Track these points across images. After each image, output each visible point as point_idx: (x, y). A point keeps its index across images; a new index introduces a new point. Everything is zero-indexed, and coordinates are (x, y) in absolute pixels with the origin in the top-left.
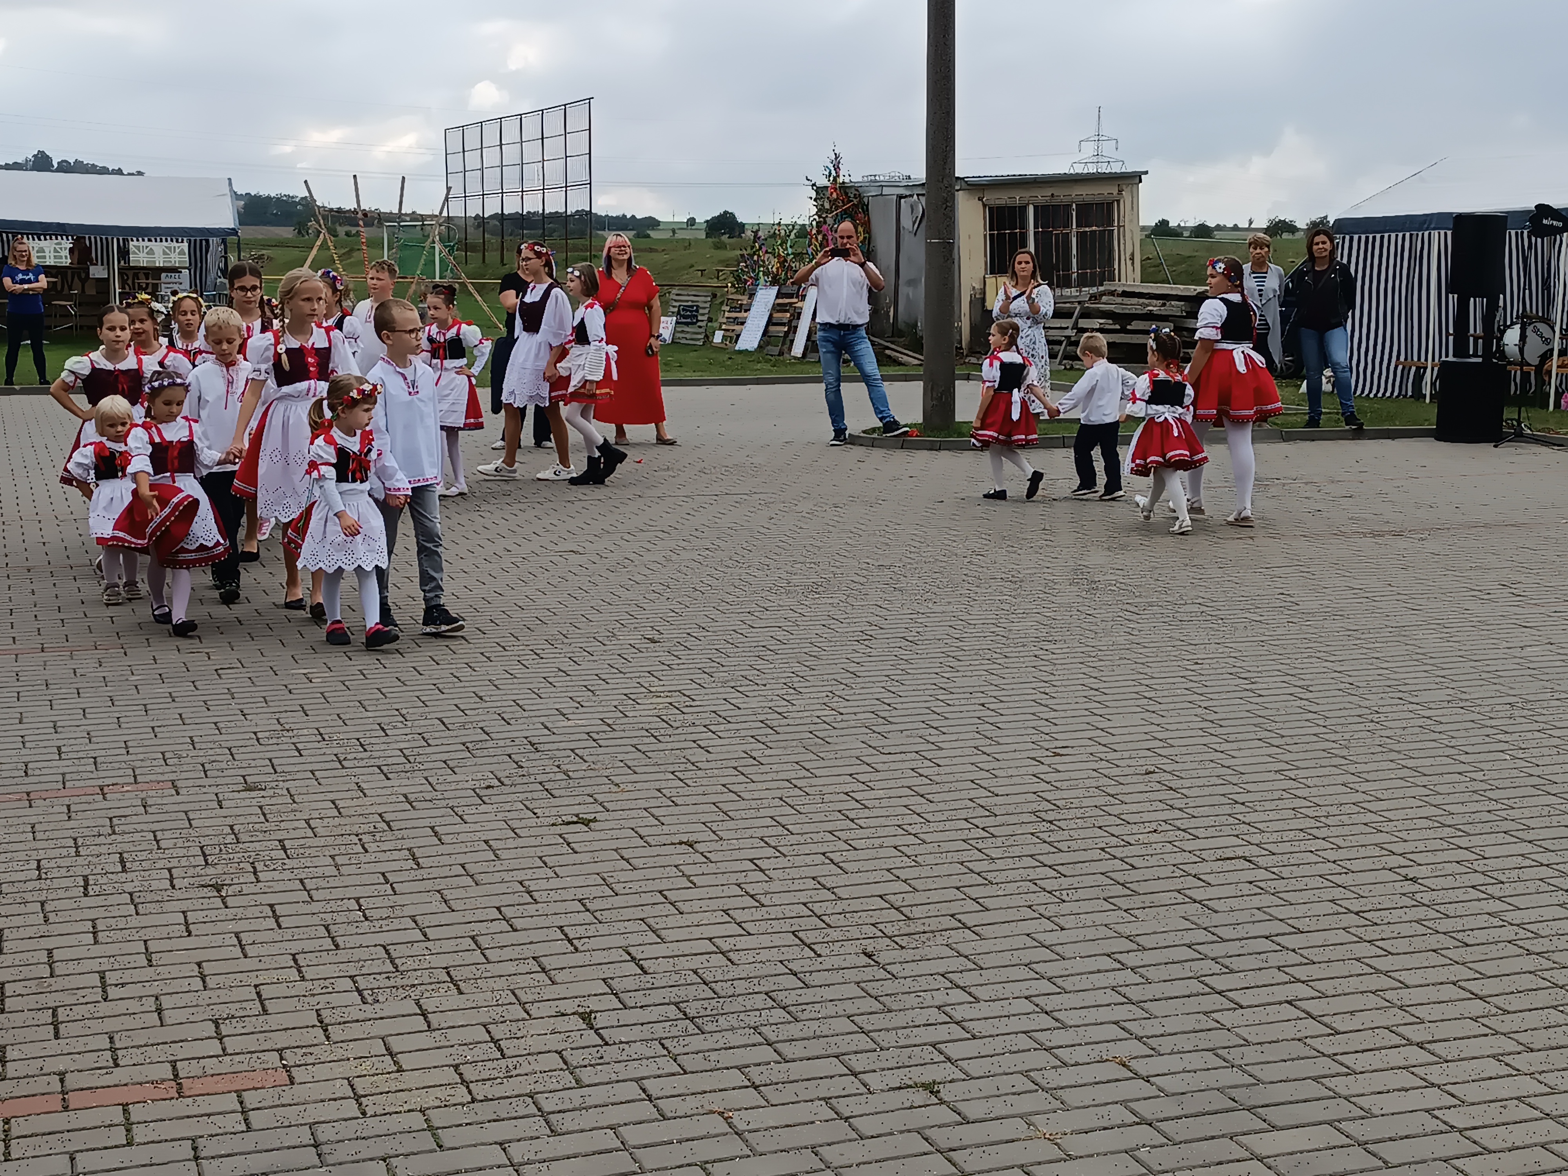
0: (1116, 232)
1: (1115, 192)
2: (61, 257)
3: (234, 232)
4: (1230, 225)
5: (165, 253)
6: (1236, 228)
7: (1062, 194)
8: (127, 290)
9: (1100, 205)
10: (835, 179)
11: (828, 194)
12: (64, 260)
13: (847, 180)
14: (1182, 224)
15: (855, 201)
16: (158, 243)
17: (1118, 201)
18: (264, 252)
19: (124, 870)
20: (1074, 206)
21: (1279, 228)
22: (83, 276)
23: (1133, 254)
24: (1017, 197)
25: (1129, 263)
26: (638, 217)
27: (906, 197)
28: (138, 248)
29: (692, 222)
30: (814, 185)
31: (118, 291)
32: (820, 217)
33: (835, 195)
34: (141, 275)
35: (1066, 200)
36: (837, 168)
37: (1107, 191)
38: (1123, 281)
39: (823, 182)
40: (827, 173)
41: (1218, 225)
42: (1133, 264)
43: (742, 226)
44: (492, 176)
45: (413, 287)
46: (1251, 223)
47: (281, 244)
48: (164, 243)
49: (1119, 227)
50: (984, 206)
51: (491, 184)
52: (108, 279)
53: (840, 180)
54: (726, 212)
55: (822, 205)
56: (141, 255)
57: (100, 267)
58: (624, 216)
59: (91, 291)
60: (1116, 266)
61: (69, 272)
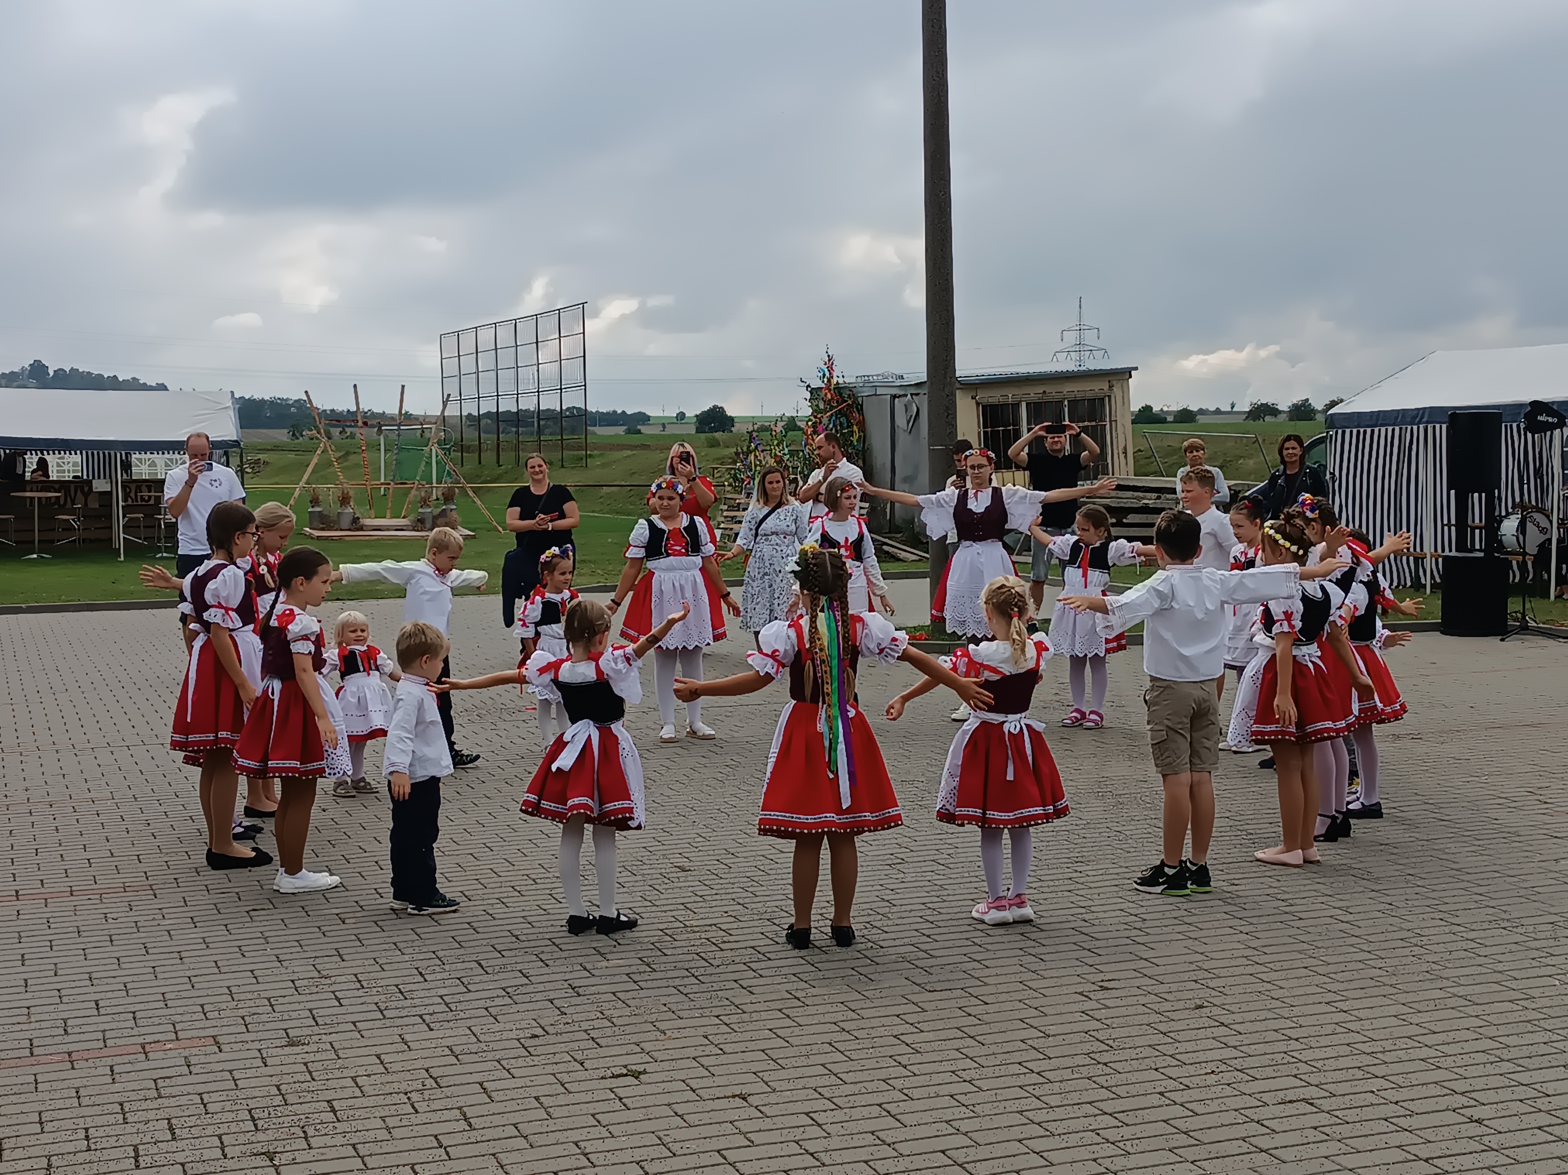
0: (1108, 427)
1: (1106, 387)
2: (64, 471)
3: (236, 444)
4: (1213, 409)
5: (167, 465)
6: (1218, 412)
7: (1053, 391)
8: (130, 502)
9: (1092, 401)
10: (829, 381)
11: (822, 394)
12: (67, 474)
13: (841, 381)
14: (1165, 409)
15: (850, 402)
16: (161, 455)
17: (1109, 397)
18: (260, 456)
19: (174, 1139)
20: (1066, 403)
21: (1262, 411)
22: (86, 489)
23: (1125, 448)
24: (1010, 395)
25: (1122, 456)
26: (629, 413)
27: (900, 396)
28: (140, 460)
29: (681, 416)
30: (808, 386)
31: (121, 503)
32: (815, 417)
33: (829, 396)
34: (144, 488)
35: (1059, 397)
36: (830, 369)
37: (1098, 387)
38: (1117, 475)
39: (817, 383)
40: (821, 374)
41: (1201, 410)
42: (1126, 457)
43: (731, 420)
44: (488, 380)
45: (413, 492)
46: (1232, 407)
47: (276, 448)
48: (166, 455)
49: (1111, 421)
50: (978, 404)
51: (488, 388)
52: (111, 493)
53: (834, 381)
54: (715, 407)
55: (817, 406)
56: (143, 467)
57: (102, 481)
58: (615, 412)
59: (94, 504)
60: (1109, 460)
61: (72, 486)
